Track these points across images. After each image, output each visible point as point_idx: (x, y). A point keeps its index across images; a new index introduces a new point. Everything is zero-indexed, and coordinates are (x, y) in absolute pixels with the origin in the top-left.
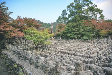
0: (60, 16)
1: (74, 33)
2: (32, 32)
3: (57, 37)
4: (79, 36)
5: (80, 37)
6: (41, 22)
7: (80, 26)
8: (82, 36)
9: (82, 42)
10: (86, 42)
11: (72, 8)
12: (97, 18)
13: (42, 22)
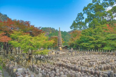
0: (74, 21)
1: (91, 42)
5: (100, 47)
6: (55, 30)
7: (100, 33)
9: (103, 54)
10: (108, 54)
13: (57, 30)
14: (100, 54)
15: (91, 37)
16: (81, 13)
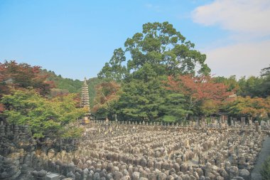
0: (106, 63)
1: (142, 107)
2: (29, 101)
3: (99, 115)
4: (155, 114)
5: (156, 116)
6: (55, 76)
7: (157, 91)
8: (162, 114)
9: (162, 129)
10: (172, 130)
11: (138, 46)
13: (60, 76)
14: (157, 130)
15: (141, 98)
16: (120, 49)
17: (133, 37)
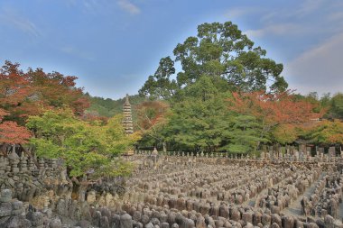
0: (150, 77)
1: (200, 132)
4: (217, 142)
7: (220, 112)
9: (227, 162)
10: (242, 164)
11: (191, 54)
12: (265, 88)
14: (220, 164)
15: (199, 122)
16: (168, 58)
17: (185, 43)
